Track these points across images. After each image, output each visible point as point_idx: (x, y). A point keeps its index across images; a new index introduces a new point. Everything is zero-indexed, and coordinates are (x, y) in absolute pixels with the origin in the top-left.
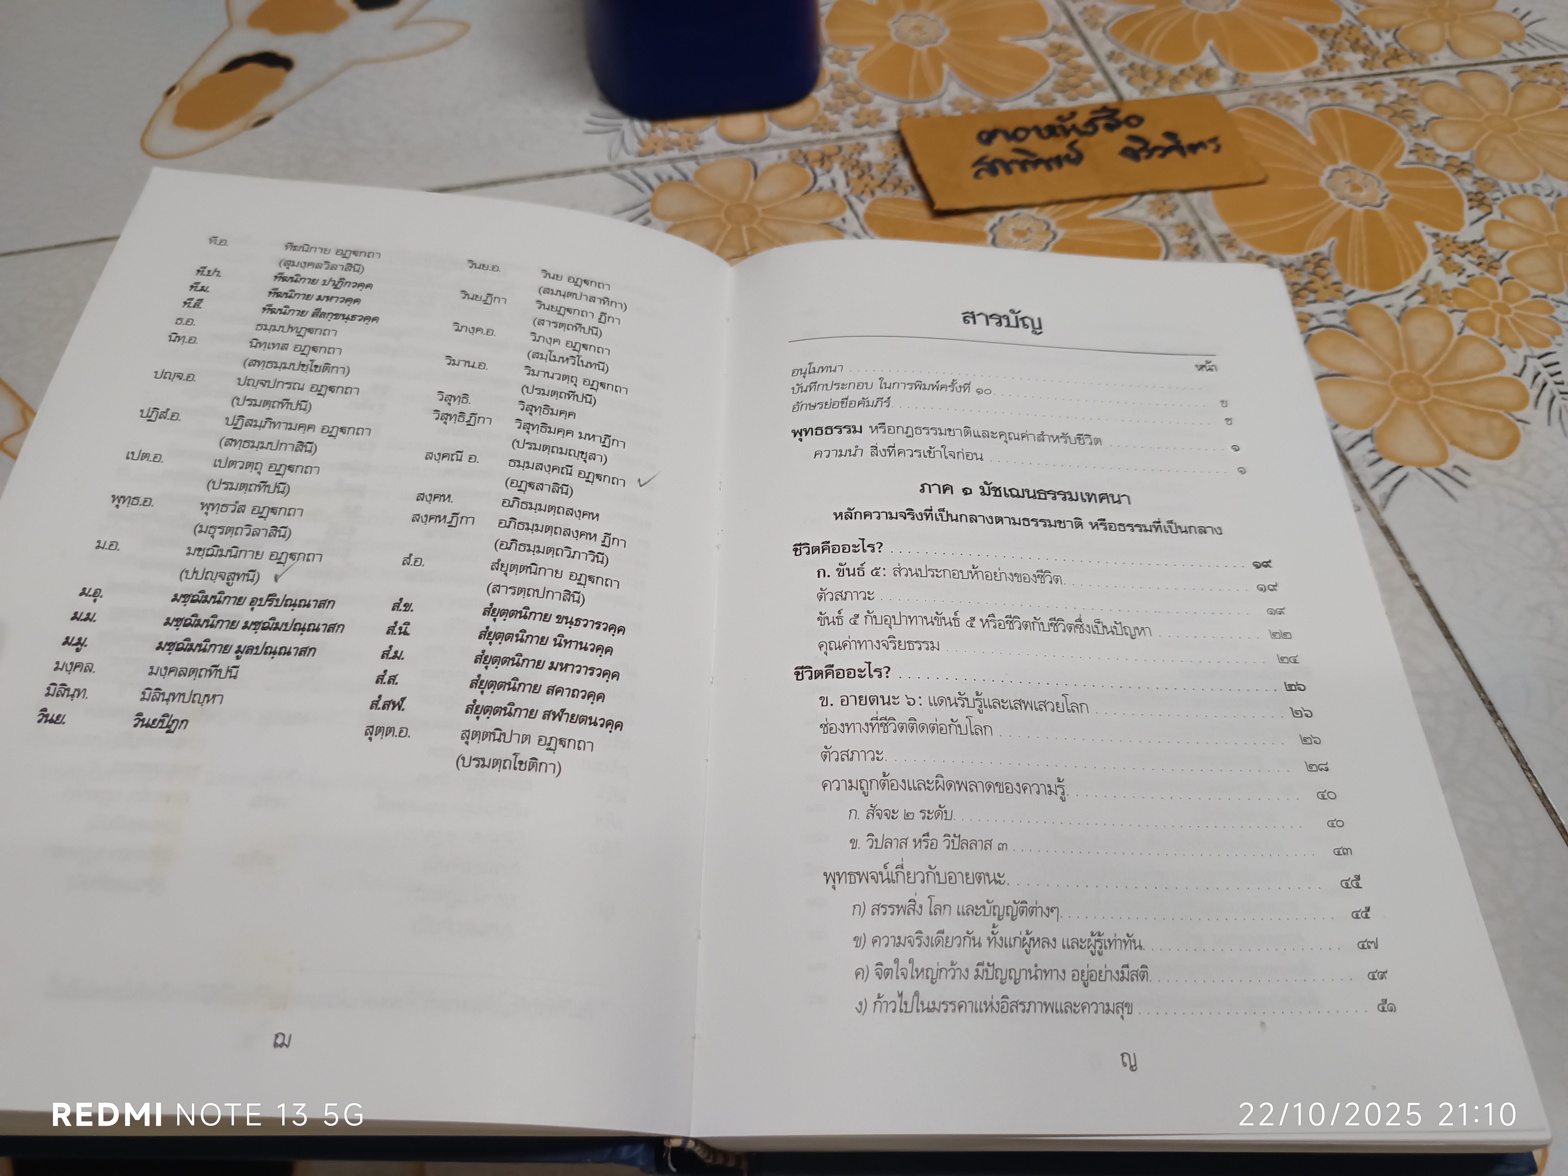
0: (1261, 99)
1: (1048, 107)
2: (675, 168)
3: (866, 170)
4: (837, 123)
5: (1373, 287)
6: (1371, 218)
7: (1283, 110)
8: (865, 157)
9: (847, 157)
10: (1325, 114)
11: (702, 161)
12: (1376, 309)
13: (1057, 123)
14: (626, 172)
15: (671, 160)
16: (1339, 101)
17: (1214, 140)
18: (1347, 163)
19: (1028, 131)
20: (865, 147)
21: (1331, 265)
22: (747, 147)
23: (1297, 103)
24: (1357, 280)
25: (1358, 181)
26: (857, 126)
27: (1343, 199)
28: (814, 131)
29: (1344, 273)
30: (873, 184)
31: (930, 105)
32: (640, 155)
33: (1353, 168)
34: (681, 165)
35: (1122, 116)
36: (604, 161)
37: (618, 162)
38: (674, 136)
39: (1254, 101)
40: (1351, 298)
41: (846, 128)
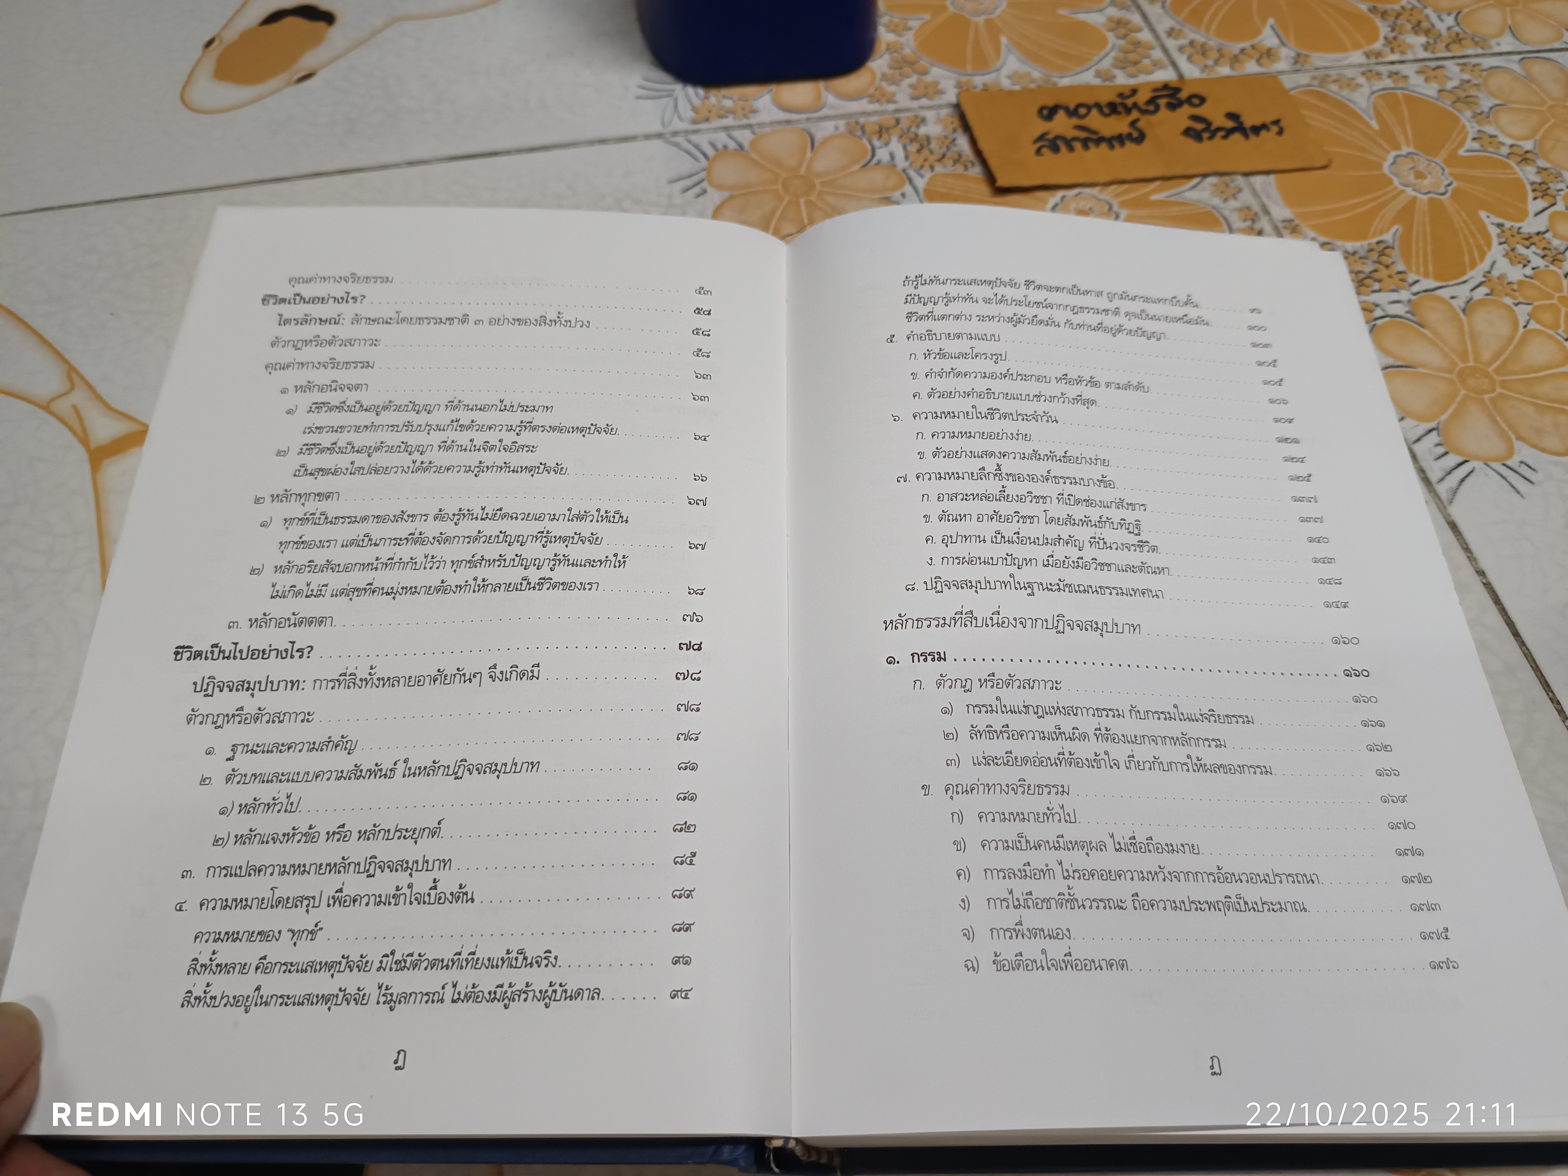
0: (1323, 81)
1: (1108, 83)
2: (730, 137)
3: (925, 143)
4: (894, 95)
5: (1437, 278)
6: (1435, 206)
7: (1345, 93)
8: (923, 130)
9: (905, 131)
10: (1387, 98)
11: (757, 130)
12: (1441, 300)
13: (1118, 100)
14: (680, 140)
15: (726, 129)
16: (1401, 85)
17: (1276, 122)
18: (1411, 150)
19: (1089, 108)
20: (923, 120)
21: (1396, 254)
22: (803, 116)
23: (1359, 86)
24: (1422, 270)
25: (1421, 168)
26: (915, 98)
27: (1407, 186)
28: (871, 102)
29: (1408, 263)
30: (932, 158)
31: (988, 79)
32: (694, 122)
33: (1416, 155)
34: (736, 134)
35: (1183, 95)
36: (656, 127)
37: (671, 129)
38: (728, 103)
39: (1316, 83)
40: (1415, 288)
41: (903, 100)
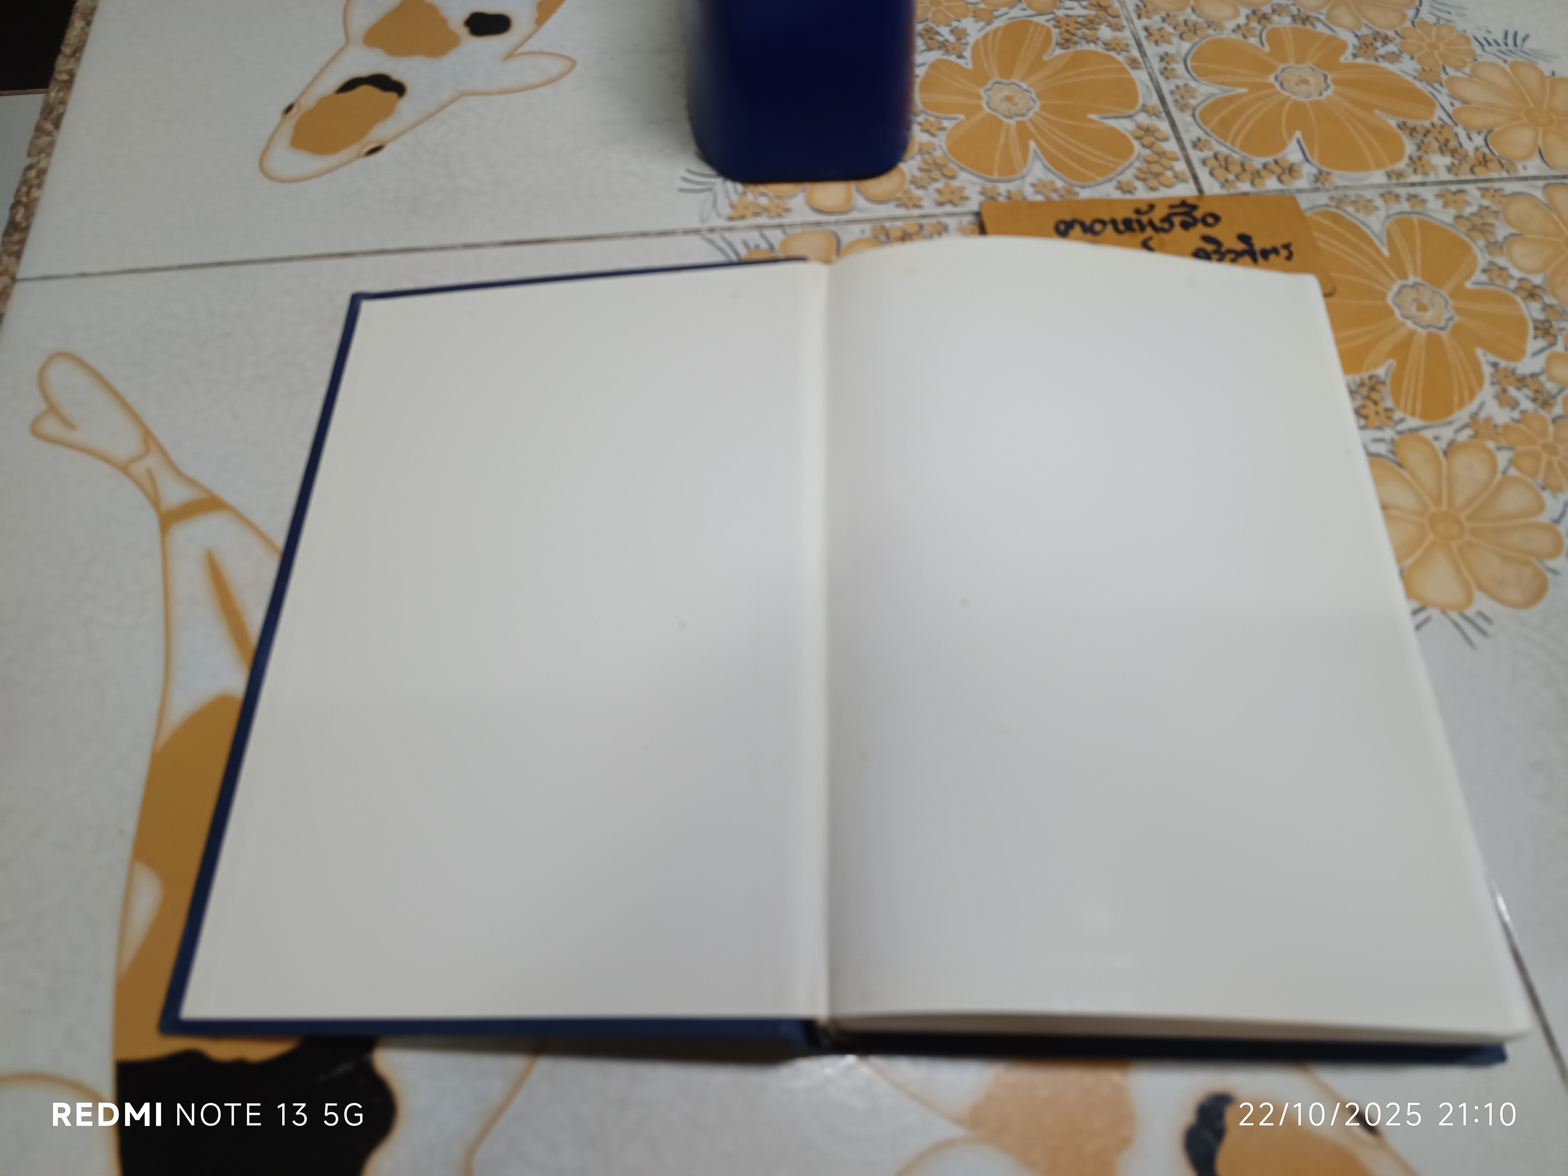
0: (1340, 202)
1: (1128, 196)
2: (763, 236)
4: (920, 199)
5: (1424, 417)
6: (1433, 341)
7: (1361, 216)
10: (1402, 223)
11: (788, 230)
12: (1425, 441)
13: (1134, 216)
14: (715, 237)
15: (759, 227)
16: (1418, 209)
17: (1287, 247)
18: (1418, 279)
21: (1386, 390)
22: (831, 218)
23: (1376, 208)
24: (1409, 407)
25: (1425, 300)
26: (940, 204)
27: (1407, 318)
28: (898, 206)
29: (1396, 400)
31: (1012, 186)
32: (731, 219)
33: (1423, 285)
34: (768, 233)
35: (1198, 214)
36: (695, 224)
37: (709, 225)
38: (763, 201)
39: (1333, 203)
40: (1401, 427)
41: (929, 207)
